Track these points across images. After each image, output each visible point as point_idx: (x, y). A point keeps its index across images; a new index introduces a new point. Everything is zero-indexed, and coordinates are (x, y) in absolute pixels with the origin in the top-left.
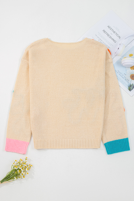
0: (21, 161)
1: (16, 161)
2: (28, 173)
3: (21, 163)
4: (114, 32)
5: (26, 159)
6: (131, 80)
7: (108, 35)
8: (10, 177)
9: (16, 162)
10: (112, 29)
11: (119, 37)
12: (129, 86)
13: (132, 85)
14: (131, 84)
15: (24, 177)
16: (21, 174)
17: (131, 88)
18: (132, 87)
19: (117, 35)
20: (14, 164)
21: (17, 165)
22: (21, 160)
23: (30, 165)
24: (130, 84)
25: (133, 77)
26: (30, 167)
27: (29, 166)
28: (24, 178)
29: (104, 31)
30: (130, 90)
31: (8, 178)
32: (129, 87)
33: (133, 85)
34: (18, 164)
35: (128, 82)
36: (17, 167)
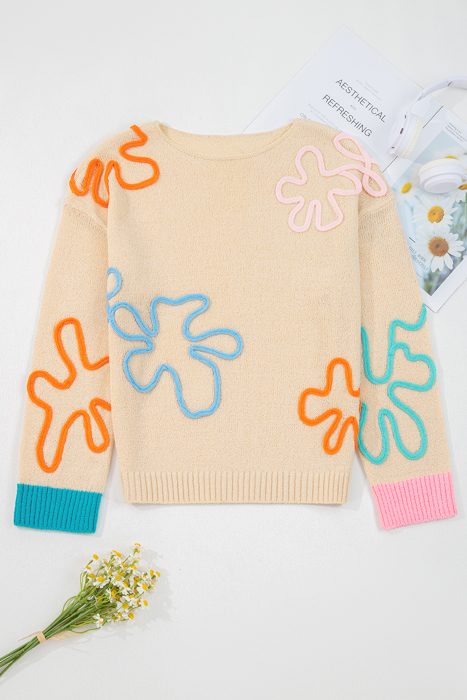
0: (116, 557)
1: (96, 557)
2: (146, 604)
3: (115, 565)
4: (362, 100)
5: (136, 550)
6: (432, 256)
7: (343, 113)
8: (77, 616)
9: (96, 564)
10: (352, 92)
11: (380, 115)
12: (427, 277)
13: (435, 274)
14: (433, 271)
15: (130, 615)
16: (119, 604)
17: (433, 284)
18: (436, 279)
19: (372, 109)
20: (89, 568)
21: (102, 572)
22: (119, 555)
23: (152, 572)
24: (427, 272)
25: (438, 246)
26: (154, 577)
27: (149, 577)
28: (131, 622)
29: (328, 99)
30: (430, 291)
31: (71, 620)
32: (425, 280)
33: (439, 273)
34: (107, 569)
35: (422, 265)
36: (102, 581)
